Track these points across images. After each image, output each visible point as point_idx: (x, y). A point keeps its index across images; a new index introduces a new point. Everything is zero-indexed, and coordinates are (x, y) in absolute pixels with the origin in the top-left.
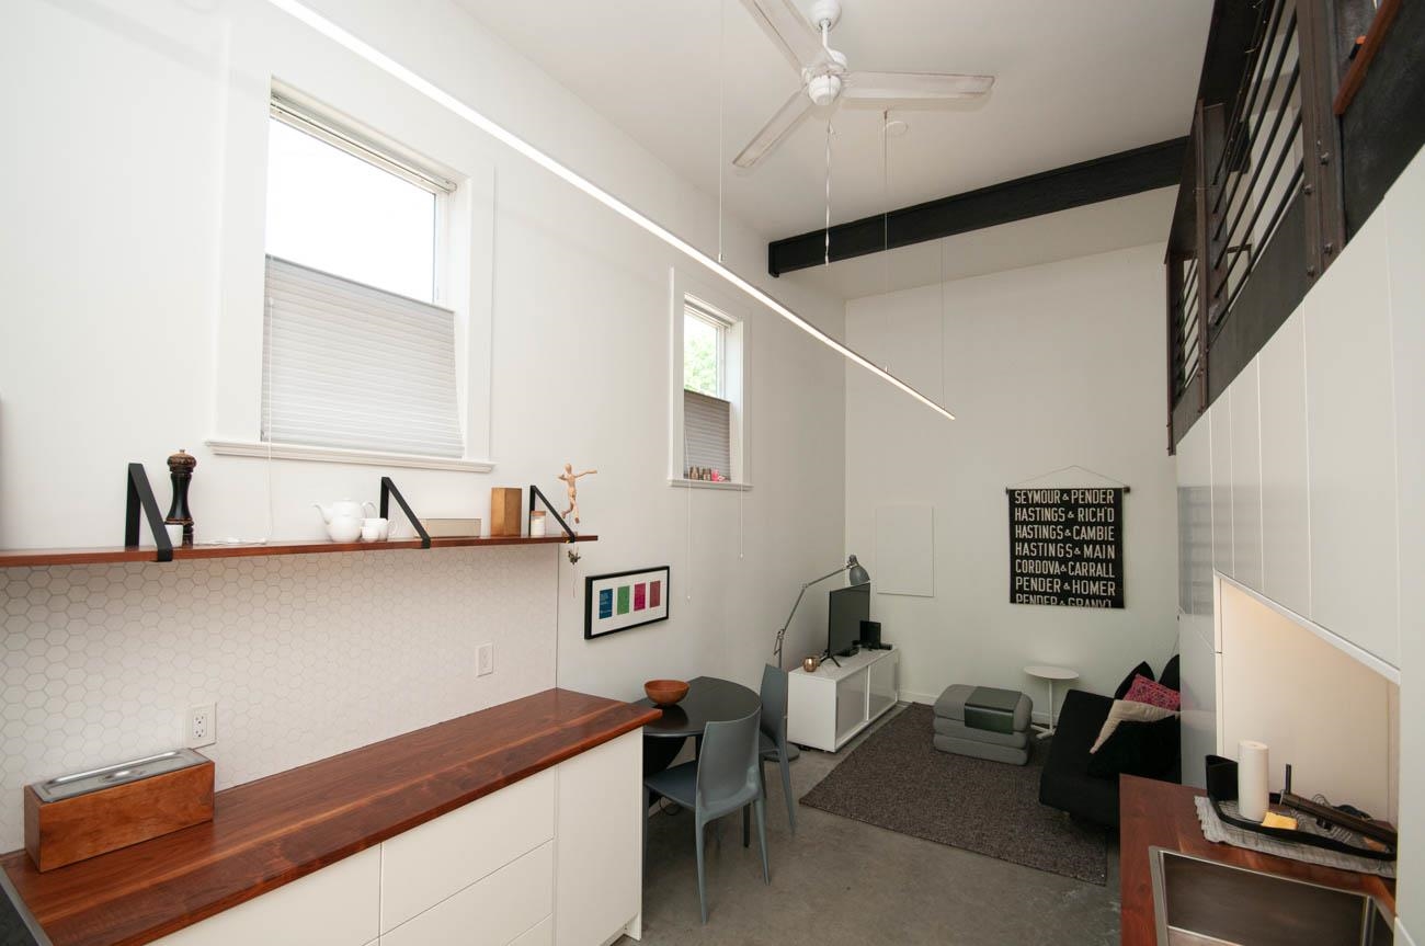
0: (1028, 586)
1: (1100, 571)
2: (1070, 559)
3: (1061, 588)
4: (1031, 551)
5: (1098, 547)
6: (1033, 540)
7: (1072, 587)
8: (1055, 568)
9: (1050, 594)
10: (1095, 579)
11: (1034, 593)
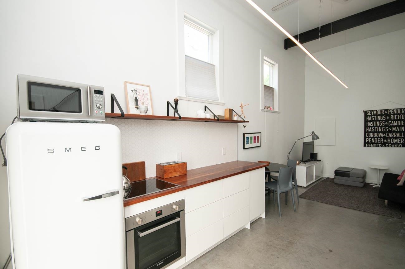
0: (371, 141)
1: (399, 135)
2: (387, 132)
3: (383, 141)
4: (372, 130)
5: (398, 128)
6: (373, 126)
7: (387, 141)
8: (381, 135)
9: (379, 143)
10: (396, 138)
11: (373, 143)
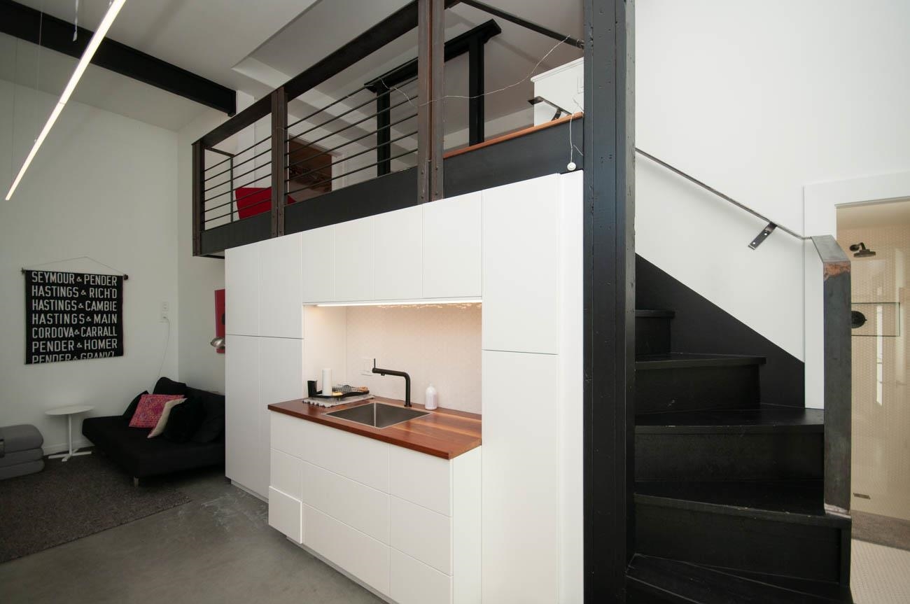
0: (45, 349)
1: (107, 332)
2: (82, 325)
3: (75, 347)
4: (47, 320)
5: (105, 316)
6: (50, 311)
7: (83, 345)
8: (70, 332)
9: (65, 353)
10: (102, 338)
11: (50, 353)
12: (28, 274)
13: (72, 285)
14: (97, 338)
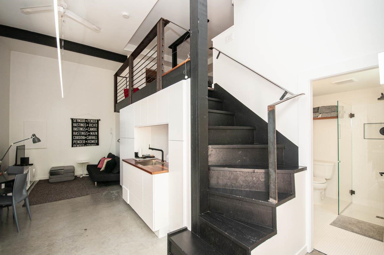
0: (77, 142)
1: (94, 138)
2: (87, 135)
3: (85, 142)
4: (77, 134)
5: (94, 132)
6: (78, 131)
7: (87, 142)
8: (84, 138)
9: (82, 144)
10: (93, 140)
11: (78, 144)
12: (72, 119)
13: (84, 123)
14: (91, 139)
